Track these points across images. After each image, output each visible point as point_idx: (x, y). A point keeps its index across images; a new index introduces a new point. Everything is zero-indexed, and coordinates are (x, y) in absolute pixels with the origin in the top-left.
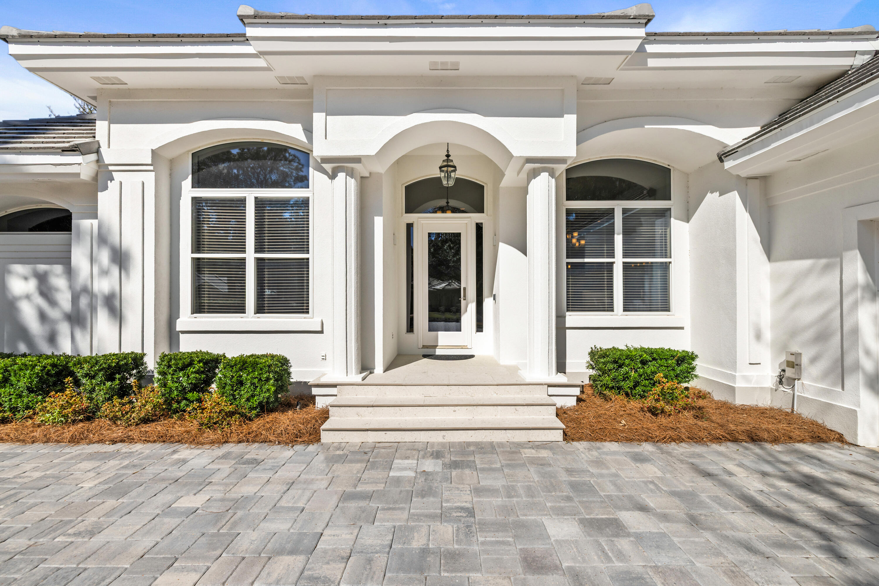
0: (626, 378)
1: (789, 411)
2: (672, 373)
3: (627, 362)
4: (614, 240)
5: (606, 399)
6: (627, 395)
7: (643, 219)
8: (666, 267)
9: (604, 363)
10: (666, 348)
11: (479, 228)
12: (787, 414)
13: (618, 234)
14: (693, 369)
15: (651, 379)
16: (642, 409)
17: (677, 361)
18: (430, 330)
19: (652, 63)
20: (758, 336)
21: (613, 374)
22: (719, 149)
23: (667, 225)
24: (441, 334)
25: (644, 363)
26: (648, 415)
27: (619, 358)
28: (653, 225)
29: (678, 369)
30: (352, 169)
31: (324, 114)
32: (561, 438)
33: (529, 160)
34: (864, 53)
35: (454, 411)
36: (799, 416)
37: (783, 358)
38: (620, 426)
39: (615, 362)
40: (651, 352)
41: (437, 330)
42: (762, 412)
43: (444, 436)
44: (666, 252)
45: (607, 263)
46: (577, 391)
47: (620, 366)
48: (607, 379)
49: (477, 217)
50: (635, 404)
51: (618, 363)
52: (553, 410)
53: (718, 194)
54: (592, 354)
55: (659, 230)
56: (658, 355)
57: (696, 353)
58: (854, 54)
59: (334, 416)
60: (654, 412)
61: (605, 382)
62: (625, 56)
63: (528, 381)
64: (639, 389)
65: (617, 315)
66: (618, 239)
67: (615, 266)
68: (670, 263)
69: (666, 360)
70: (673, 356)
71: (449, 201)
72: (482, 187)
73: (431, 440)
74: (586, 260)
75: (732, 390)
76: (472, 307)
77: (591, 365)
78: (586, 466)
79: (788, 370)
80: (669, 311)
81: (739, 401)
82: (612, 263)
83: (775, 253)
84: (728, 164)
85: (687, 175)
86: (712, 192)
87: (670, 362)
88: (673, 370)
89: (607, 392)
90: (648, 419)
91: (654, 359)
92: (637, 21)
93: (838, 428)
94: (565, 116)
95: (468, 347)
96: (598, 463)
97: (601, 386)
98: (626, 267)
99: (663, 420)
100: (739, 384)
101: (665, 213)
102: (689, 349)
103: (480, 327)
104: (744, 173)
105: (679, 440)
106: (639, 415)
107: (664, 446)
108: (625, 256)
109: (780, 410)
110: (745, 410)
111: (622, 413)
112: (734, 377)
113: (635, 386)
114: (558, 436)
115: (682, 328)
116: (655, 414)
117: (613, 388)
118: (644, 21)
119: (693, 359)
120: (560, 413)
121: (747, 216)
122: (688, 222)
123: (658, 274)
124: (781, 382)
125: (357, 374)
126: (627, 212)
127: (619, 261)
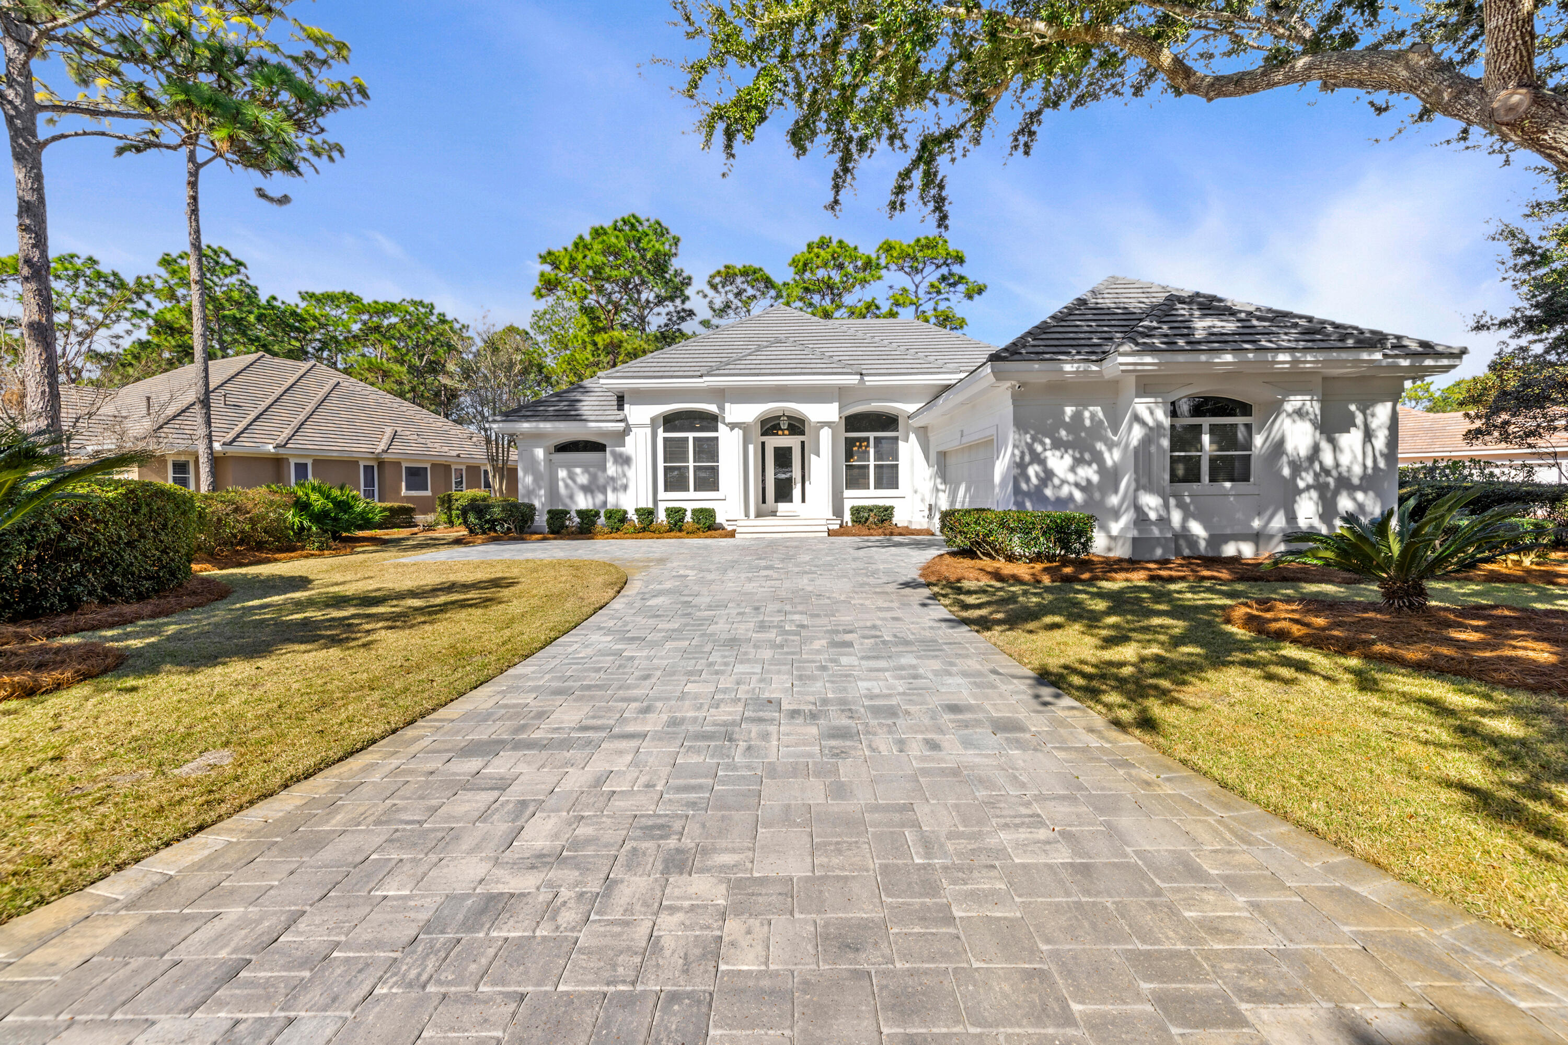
0: (862, 517)
2: (882, 514)
4: (869, 452)
7: (884, 441)
8: (896, 466)
11: (803, 443)
13: (872, 449)
18: (775, 502)
23: (896, 444)
24: (781, 505)
28: (889, 444)
30: (741, 426)
31: (730, 404)
33: (819, 422)
41: (779, 502)
44: (896, 458)
45: (866, 465)
46: (839, 522)
49: (801, 438)
51: (859, 510)
53: (911, 432)
55: (892, 447)
65: (869, 491)
66: (872, 452)
67: (870, 466)
68: (899, 464)
72: (804, 426)
74: (854, 463)
75: (912, 522)
76: (799, 486)
80: (898, 488)
84: (910, 421)
85: (903, 421)
95: (797, 511)
97: (852, 521)
98: (876, 466)
101: (895, 438)
103: (803, 501)
108: (875, 461)
115: (905, 497)
122: (906, 443)
123: (892, 469)
126: (875, 438)
127: (872, 463)
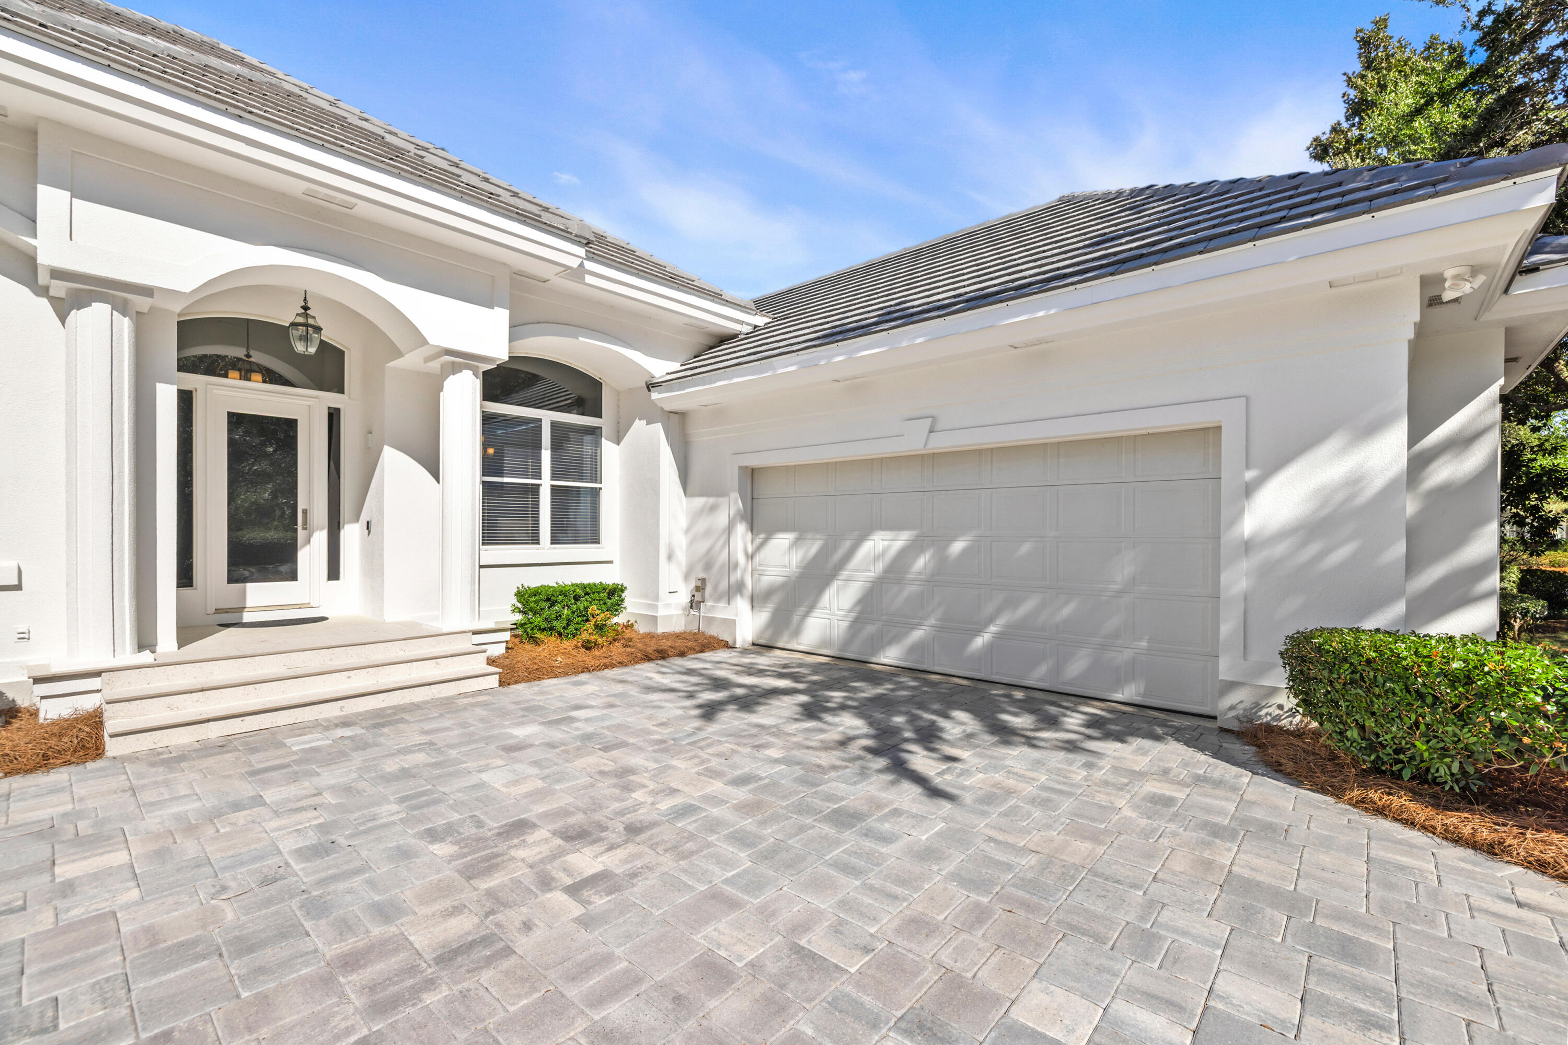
0: (558, 617)
1: (696, 631)
2: (603, 606)
3: (560, 598)
4: (540, 456)
5: (536, 642)
6: (560, 634)
7: (572, 435)
8: (596, 493)
9: (536, 602)
10: (597, 582)
11: (334, 416)
12: (695, 634)
13: (546, 449)
14: (622, 600)
15: (584, 616)
16: (576, 647)
17: (609, 594)
18: (231, 580)
19: (589, 279)
20: (670, 557)
21: (546, 613)
22: (647, 378)
23: (598, 444)
24: (250, 587)
25: (577, 598)
26: (583, 650)
27: (553, 595)
28: (581, 442)
29: (609, 602)
30: (126, 301)
31: (68, 194)
32: (497, 684)
33: (449, 352)
34: (748, 324)
35: (349, 677)
36: (703, 633)
37: (692, 585)
38: (556, 664)
39: (548, 599)
40: (584, 587)
41: (245, 580)
42: (678, 636)
43: (342, 708)
44: (596, 476)
45: (532, 485)
46: (507, 636)
47: (553, 605)
48: (538, 620)
49: (331, 399)
50: (567, 644)
51: (551, 600)
52: (482, 658)
53: (645, 422)
54: (520, 595)
55: (588, 449)
56: (591, 588)
57: (625, 585)
58: (742, 323)
59: (116, 718)
60: (588, 646)
61: (536, 623)
62: (563, 269)
63: (445, 631)
64: (571, 628)
65: (543, 549)
66: (546, 456)
67: (542, 489)
68: (600, 489)
69: (599, 593)
70: (605, 589)
71: (252, 353)
72: (342, 353)
73: (320, 717)
74: (506, 480)
75: (654, 619)
76: (320, 538)
77: (517, 608)
78: (530, 697)
79: (697, 594)
80: (599, 543)
81: (661, 629)
82: (539, 485)
83: (689, 489)
84: (655, 395)
85: (618, 393)
86: (640, 419)
87: (602, 595)
88: (605, 603)
89: (538, 635)
90: (582, 654)
91: (587, 594)
92: (578, 239)
93: (725, 637)
94: (496, 308)
95: (312, 604)
96: (541, 693)
97: (532, 629)
98: (555, 490)
99: (596, 652)
100: (661, 612)
101: (595, 432)
102: (618, 581)
103: (334, 573)
104: (667, 407)
105: (612, 666)
106: (574, 652)
107: (599, 673)
108: (553, 477)
109: (690, 633)
110: (666, 636)
111: (556, 653)
112: (657, 606)
113: (568, 625)
114: (493, 681)
115: (611, 562)
116: (588, 649)
117: (544, 629)
118: (585, 242)
119: (622, 591)
120: (491, 662)
121: (669, 449)
122: (618, 444)
123: (586, 501)
124: (691, 607)
125: (135, 653)
126: (555, 425)
127: (546, 483)
